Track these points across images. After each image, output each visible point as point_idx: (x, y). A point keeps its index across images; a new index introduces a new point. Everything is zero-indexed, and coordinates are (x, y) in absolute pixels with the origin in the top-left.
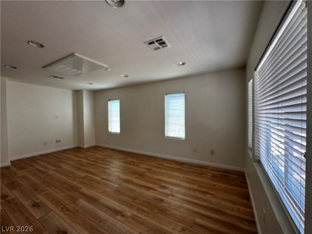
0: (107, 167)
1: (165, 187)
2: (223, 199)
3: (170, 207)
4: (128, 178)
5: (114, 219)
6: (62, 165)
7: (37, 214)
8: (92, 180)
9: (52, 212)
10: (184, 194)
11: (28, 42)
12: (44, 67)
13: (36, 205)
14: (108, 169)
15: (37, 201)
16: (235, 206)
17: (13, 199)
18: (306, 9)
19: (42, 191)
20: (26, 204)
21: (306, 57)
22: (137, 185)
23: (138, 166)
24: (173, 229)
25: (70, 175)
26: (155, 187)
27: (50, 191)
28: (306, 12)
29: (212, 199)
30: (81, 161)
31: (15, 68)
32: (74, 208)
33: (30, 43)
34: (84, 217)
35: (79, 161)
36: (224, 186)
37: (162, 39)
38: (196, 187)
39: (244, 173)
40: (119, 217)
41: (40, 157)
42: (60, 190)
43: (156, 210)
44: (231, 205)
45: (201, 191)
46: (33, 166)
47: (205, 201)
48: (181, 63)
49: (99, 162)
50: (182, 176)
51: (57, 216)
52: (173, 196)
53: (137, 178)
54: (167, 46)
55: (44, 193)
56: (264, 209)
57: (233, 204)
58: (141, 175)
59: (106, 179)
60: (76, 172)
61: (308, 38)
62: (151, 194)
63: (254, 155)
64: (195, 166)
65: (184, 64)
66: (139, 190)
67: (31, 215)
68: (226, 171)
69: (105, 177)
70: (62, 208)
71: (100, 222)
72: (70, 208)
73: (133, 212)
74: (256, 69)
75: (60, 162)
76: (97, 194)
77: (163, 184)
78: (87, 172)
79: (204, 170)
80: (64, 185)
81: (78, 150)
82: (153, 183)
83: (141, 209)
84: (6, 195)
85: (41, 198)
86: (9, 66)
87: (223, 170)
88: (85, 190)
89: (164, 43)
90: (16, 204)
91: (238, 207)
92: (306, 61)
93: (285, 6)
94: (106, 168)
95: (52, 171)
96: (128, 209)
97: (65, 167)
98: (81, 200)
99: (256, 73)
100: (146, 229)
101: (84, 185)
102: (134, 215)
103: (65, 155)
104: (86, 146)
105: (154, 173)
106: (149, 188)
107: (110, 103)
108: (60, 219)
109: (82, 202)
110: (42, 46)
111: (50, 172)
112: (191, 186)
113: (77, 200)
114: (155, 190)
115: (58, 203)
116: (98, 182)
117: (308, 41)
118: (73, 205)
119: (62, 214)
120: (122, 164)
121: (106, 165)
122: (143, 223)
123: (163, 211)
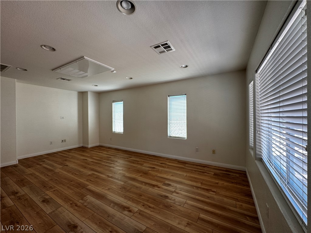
0: (112, 165)
1: (169, 185)
2: (226, 197)
3: (175, 203)
4: (133, 176)
5: (121, 214)
6: (68, 163)
7: (47, 209)
8: (98, 177)
9: (62, 207)
10: (187, 191)
11: (41, 46)
12: (53, 70)
13: (45, 201)
14: (113, 168)
15: (47, 197)
16: (237, 203)
17: (23, 195)
18: (306, 16)
19: (51, 187)
20: (37, 200)
21: (306, 59)
22: (142, 182)
23: (142, 165)
24: (179, 224)
25: (77, 173)
26: (159, 184)
27: (58, 187)
28: (306, 19)
29: (215, 196)
30: (86, 160)
31: (26, 70)
32: (83, 204)
33: (43, 47)
34: (93, 213)
35: (84, 160)
36: (226, 184)
37: (168, 43)
38: (199, 185)
39: (245, 172)
40: (126, 212)
41: (46, 156)
42: (68, 187)
43: (161, 206)
44: (234, 202)
45: (204, 189)
46: (40, 165)
47: (208, 197)
48: (184, 66)
49: (105, 161)
50: (185, 174)
51: (67, 211)
52: (177, 193)
53: (141, 176)
54: (171, 50)
55: (52, 190)
56: (267, 204)
57: (236, 201)
58: (145, 174)
59: (111, 177)
60: (82, 170)
61: (308, 43)
62: (156, 191)
63: (255, 153)
64: (197, 165)
65: (187, 66)
66: (144, 187)
67: (42, 210)
68: (228, 170)
69: (111, 175)
70: (71, 204)
71: (108, 217)
72: (79, 204)
73: (140, 208)
74: (257, 71)
75: (66, 160)
76: (103, 190)
77: (167, 182)
78: (92, 170)
79: (206, 169)
80: (71, 182)
81: (82, 149)
82: (157, 181)
83: (147, 205)
84: (16, 191)
85: (50, 194)
86: (20, 68)
87: (225, 169)
88: (92, 187)
89: (169, 47)
90: (27, 199)
91: (241, 203)
92: (307, 63)
93: (286, 13)
94: (111, 167)
95: (59, 169)
96: (134, 205)
97: (71, 165)
98: (88, 196)
99: (257, 75)
100: (153, 224)
101: (91, 182)
102: (141, 211)
103: (70, 154)
104: (90, 146)
105: (158, 171)
106: (154, 186)
107: (114, 105)
108: (70, 214)
109: (90, 198)
110: (54, 50)
111: (57, 171)
112: (194, 184)
113: (86, 196)
114: (159, 187)
115: (66, 199)
116: (104, 180)
117: (308, 45)
118: (81, 201)
119: (71, 210)
120: (127, 163)
121: (111, 163)
122: (149, 218)
123: (168, 207)
